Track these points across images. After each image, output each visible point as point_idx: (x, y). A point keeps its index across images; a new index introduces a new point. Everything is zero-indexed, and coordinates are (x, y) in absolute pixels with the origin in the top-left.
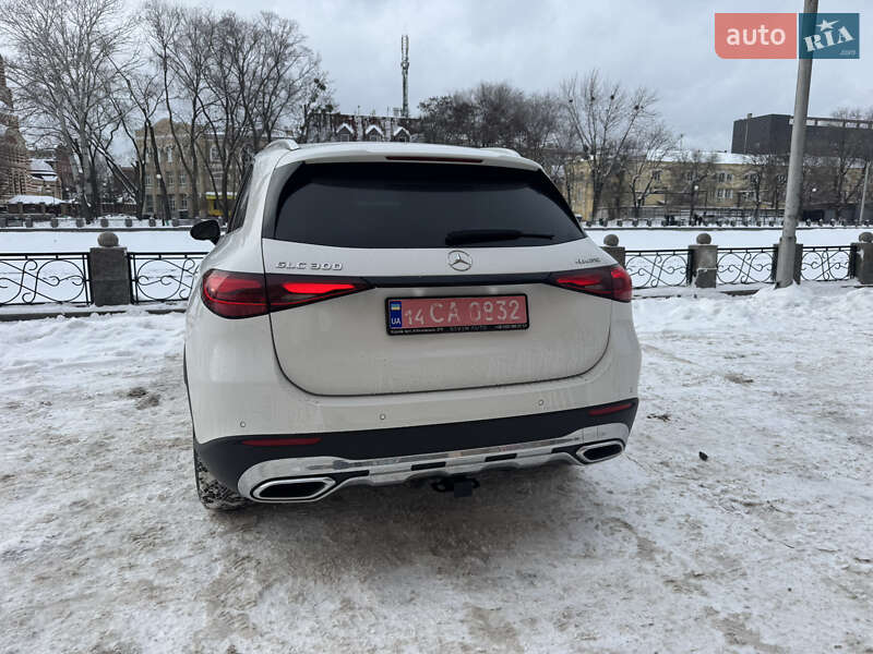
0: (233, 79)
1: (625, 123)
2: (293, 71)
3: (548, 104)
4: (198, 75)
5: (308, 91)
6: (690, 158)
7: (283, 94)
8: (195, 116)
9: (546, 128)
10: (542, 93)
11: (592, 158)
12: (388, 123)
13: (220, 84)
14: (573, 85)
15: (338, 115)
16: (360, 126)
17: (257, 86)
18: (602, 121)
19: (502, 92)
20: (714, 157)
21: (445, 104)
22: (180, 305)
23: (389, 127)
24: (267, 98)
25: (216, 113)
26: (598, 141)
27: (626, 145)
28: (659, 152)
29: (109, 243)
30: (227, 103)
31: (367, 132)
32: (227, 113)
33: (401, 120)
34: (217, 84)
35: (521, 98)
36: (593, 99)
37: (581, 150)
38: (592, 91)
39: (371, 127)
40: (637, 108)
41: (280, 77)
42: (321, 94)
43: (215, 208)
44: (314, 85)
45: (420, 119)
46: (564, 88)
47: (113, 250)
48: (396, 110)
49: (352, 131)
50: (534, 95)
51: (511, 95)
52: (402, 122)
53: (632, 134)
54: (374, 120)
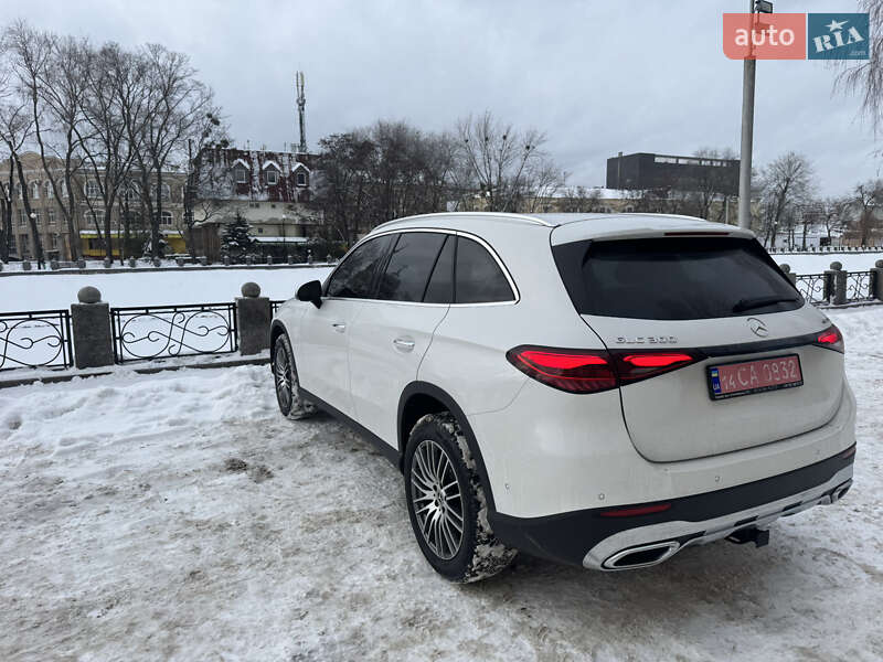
0: (116, 111)
1: (518, 162)
2: (184, 106)
3: (445, 143)
4: (74, 106)
5: (201, 126)
6: (576, 195)
7: (173, 130)
8: (71, 150)
9: (443, 166)
10: (438, 132)
11: (488, 193)
12: (286, 159)
13: (102, 117)
14: (468, 126)
15: (234, 150)
16: (256, 161)
17: (143, 119)
18: (496, 160)
19: (400, 130)
20: (598, 193)
21: (348, 141)
22: (170, 363)
23: (287, 162)
24: (156, 133)
25: (96, 147)
26: (494, 179)
27: (518, 182)
28: (549, 190)
29: (91, 298)
30: (109, 137)
31: (264, 167)
32: (109, 147)
33: (300, 156)
34: (97, 117)
35: (418, 138)
36: (487, 139)
37: (479, 187)
38: (485, 132)
39: (268, 163)
40: (528, 148)
41: (169, 112)
42: (215, 129)
43: (91, 248)
44: (207, 121)
45: (321, 156)
46: (460, 128)
47: (97, 306)
48: (293, 146)
49: (248, 166)
50: (431, 135)
51: (409, 134)
52: (300, 158)
53: (525, 172)
54: (271, 156)
